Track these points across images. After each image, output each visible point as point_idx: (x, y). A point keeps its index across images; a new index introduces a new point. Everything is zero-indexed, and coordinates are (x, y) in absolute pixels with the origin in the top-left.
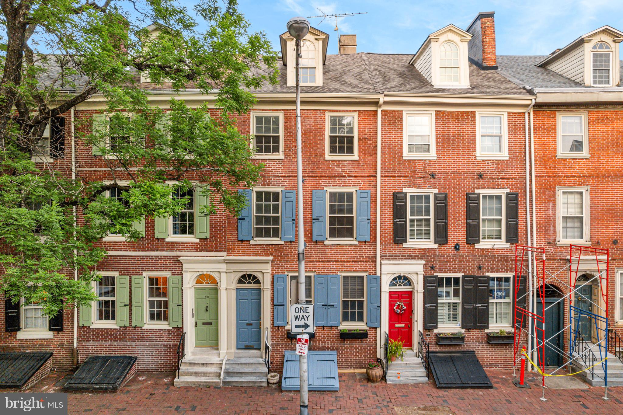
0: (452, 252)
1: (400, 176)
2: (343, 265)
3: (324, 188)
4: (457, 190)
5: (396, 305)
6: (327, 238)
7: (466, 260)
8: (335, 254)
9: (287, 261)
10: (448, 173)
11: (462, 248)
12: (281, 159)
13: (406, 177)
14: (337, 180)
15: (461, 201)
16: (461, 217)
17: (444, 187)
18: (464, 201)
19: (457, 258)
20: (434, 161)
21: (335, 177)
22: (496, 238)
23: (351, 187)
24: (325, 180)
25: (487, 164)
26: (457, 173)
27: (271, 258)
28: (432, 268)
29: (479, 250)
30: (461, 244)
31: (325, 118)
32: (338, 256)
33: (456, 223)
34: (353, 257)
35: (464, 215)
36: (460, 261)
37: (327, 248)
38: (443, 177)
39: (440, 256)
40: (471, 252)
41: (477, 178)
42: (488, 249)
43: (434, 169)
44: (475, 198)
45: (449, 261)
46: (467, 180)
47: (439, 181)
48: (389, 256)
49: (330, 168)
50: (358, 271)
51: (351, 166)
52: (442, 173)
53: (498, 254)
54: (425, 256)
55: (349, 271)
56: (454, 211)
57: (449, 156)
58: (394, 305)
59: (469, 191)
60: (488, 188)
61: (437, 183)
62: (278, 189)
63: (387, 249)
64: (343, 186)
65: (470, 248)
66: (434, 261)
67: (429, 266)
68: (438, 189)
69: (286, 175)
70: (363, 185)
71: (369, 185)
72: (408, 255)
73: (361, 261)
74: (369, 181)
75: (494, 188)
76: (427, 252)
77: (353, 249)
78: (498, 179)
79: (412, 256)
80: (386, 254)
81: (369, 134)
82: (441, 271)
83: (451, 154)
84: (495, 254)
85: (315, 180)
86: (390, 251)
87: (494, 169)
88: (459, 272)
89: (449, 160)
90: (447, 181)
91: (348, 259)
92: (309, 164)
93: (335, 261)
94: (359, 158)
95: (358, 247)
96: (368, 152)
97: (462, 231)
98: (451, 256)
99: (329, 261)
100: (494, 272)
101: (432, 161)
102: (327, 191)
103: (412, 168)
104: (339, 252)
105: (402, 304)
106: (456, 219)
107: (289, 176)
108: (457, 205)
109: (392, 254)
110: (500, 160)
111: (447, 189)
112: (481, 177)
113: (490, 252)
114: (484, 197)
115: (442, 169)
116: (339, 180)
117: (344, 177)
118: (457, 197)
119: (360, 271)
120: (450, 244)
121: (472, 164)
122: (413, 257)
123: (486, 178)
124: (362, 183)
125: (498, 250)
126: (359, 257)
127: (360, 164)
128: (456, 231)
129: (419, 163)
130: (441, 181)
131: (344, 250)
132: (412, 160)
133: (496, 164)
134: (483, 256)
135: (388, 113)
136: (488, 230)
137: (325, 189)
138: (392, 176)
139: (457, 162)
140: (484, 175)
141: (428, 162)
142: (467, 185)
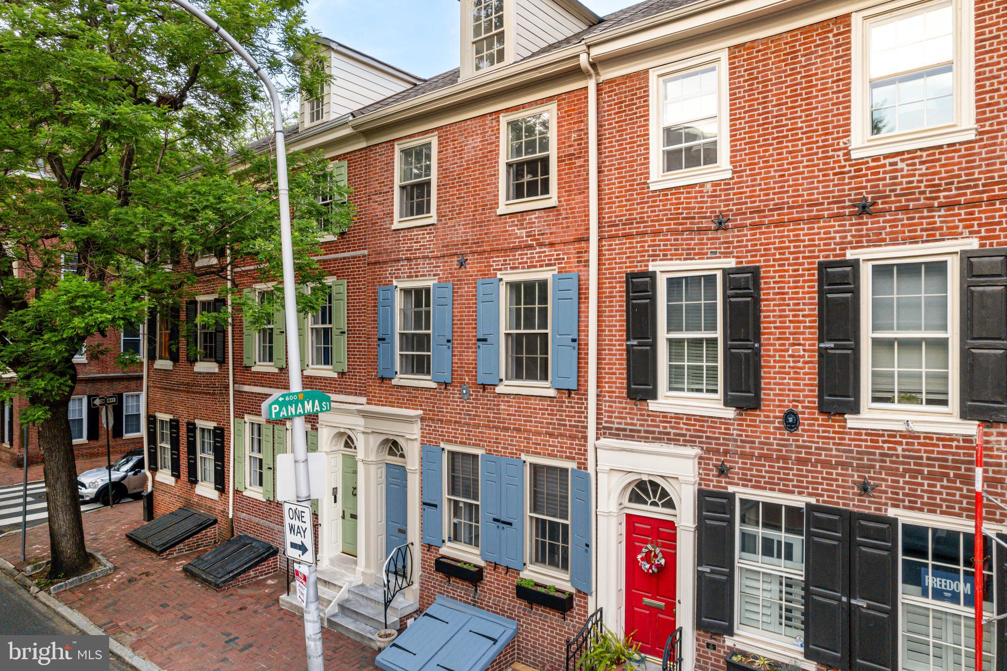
0: (775, 434)
1: (644, 234)
2: (530, 439)
3: (496, 274)
4: (791, 257)
5: (644, 550)
6: (501, 380)
7: (817, 461)
8: (515, 415)
9: (442, 421)
10: (764, 211)
11: (805, 425)
12: (433, 225)
13: (656, 233)
14: (519, 255)
15: (803, 287)
16: (803, 333)
17: (754, 252)
18: (813, 287)
19: (792, 452)
20: (725, 184)
21: (515, 249)
22: (930, 402)
23: (544, 268)
24: (498, 257)
25: (888, 168)
26: (789, 208)
27: (420, 412)
28: (723, 471)
29: (860, 434)
30: (804, 413)
31: (498, 129)
32: (520, 420)
33: (787, 350)
34: (547, 423)
35: (810, 327)
36: (800, 461)
37: (502, 401)
38: (749, 222)
39: (742, 441)
40: (834, 438)
41: (851, 214)
42: (892, 434)
43: (725, 206)
44: (845, 275)
45: (768, 457)
46: (822, 224)
47: (738, 236)
48: (617, 429)
49: (507, 231)
50: (556, 456)
51: (545, 221)
52: (745, 213)
53: (932, 452)
54: (701, 437)
55: (539, 454)
56: (780, 316)
57: (768, 161)
58: (639, 551)
59: (828, 256)
60: (894, 241)
61: (732, 242)
62: (429, 283)
63: (614, 412)
64: (529, 267)
65: (834, 426)
66: (726, 452)
67: (714, 465)
68: (738, 257)
69: (439, 254)
70: (566, 263)
71: (578, 262)
72: (661, 430)
73: (561, 435)
74: (578, 253)
75: (914, 240)
76: (708, 427)
77: (549, 405)
78: (930, 208)
79: (669, 433)
80: (613, 423)
81: (579, 145)
82: (745, 481)
83: (772, 155)
84: (919, 451)
85: (481, 258)
86: (622, 418)
87: (915, 179)
88: (800, 493)
89: (766, 173)
90: (761, 233)
91: (537, 427)
92: (474, 227)
93: (515, 429)
94: (560, 202)
95: (557, 402)
96: (576, 185)
97: (805, 374)
98: (772, 444)
99: (506, 429)
100: (921, 510)
101: (720, 185)
102: (501, 280)
103: (670, 210)
104: (522, 412)
105: (658, 550)
106: (788, 339)
107: (443, 256)
108: (790, 299)
109: (626, 424)
110: (941, 147)
111: (761, 256)
112: (864, 209)
113: (900, 443)
114: (882, 271)
115: (746, 203)
116: (522, 254)
117: (530, 247)
118: (790, 276)
119: (561, 457)
120: (770, 411)
121: (835, 174)
122: (672, 437)
123: (883, 212)
124: (563, 259)
125: (931, 439)
126: (559, 424)
127: (561, 214)
128: (789, 373)
129: (688, 193)
130: (746, 235)
131: (530, 408)
132: (671, 189)
133: (922, 163)
134: (874, 454)
135: (617, 85)
136: (900, 375)
137: (499, 276)
138: (625, 236)
139: (789, 175)
140: (874, 204)
141: (709, 187)
142: (820, 239)
